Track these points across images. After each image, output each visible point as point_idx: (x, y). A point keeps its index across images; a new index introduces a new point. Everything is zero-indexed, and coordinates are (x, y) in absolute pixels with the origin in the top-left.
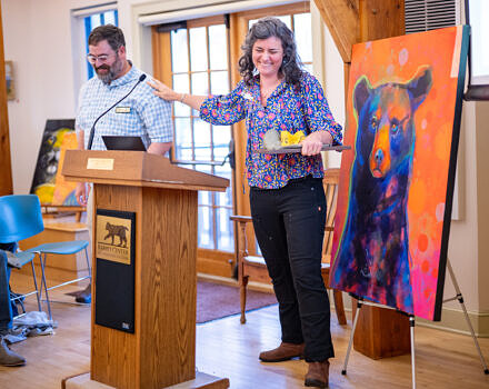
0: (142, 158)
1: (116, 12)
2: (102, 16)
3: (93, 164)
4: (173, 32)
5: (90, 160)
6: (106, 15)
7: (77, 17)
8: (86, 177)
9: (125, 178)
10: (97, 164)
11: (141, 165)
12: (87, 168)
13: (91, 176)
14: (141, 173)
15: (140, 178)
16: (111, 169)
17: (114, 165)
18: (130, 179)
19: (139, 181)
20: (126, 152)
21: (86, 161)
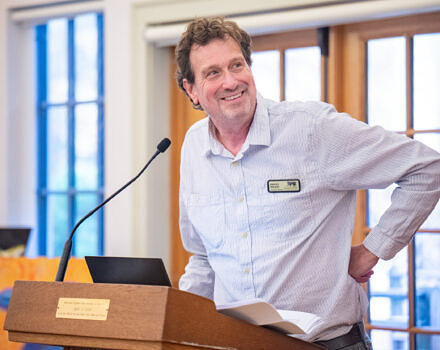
0: (166, 293)
1: (100, 17)
2: (71, 24)
3: (70, 309)
5: (62, 301)
6: (80, 22)
7: (20, 24)
8: (52, 334)
9: (130, 337)
10: (76, 309)
11: (163, 312)
12: (57, 316)
13: (63, 332)
14: (161, 328)
15: (159, 337)
16: (105, 319)
17: (109, 310)
18: (140, 338)
19: (156, 342)
20: (133, 286)
21: (56, 303)
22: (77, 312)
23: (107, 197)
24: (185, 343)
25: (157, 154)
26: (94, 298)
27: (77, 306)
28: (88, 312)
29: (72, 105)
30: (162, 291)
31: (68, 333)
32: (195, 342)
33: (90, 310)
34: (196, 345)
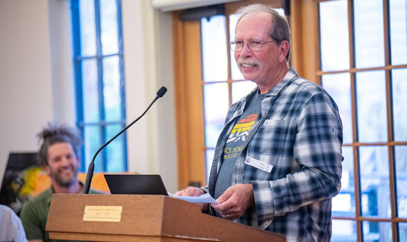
0: (163, 200)
4: (204, 21)
5: (87, 208)
8: (81, 233)
9: (138, 233)
10: (98, 214)
11: (161, 214)
12: (84, 219)
13: (89, 231)
14: (160, 226)
15: (159, 233)
16: (119, 220)
17: (122, 214)
18: (145, 234)
19: (157, 236)
20: (139, 196)
21: (83, 210)
22: (98, 216)
23: (128, 125)
24: (178, 236)
25: (157, 98)
26: (111, 205)
27: (98, 212)
28: (107, 216)
29: (100, 59)
30: (159, 198)
31: (93, 232)
32: (185, 236)
33: (107, 214)
34: (187, 237)
